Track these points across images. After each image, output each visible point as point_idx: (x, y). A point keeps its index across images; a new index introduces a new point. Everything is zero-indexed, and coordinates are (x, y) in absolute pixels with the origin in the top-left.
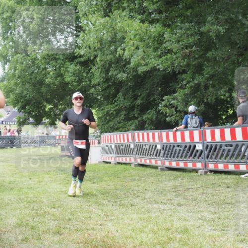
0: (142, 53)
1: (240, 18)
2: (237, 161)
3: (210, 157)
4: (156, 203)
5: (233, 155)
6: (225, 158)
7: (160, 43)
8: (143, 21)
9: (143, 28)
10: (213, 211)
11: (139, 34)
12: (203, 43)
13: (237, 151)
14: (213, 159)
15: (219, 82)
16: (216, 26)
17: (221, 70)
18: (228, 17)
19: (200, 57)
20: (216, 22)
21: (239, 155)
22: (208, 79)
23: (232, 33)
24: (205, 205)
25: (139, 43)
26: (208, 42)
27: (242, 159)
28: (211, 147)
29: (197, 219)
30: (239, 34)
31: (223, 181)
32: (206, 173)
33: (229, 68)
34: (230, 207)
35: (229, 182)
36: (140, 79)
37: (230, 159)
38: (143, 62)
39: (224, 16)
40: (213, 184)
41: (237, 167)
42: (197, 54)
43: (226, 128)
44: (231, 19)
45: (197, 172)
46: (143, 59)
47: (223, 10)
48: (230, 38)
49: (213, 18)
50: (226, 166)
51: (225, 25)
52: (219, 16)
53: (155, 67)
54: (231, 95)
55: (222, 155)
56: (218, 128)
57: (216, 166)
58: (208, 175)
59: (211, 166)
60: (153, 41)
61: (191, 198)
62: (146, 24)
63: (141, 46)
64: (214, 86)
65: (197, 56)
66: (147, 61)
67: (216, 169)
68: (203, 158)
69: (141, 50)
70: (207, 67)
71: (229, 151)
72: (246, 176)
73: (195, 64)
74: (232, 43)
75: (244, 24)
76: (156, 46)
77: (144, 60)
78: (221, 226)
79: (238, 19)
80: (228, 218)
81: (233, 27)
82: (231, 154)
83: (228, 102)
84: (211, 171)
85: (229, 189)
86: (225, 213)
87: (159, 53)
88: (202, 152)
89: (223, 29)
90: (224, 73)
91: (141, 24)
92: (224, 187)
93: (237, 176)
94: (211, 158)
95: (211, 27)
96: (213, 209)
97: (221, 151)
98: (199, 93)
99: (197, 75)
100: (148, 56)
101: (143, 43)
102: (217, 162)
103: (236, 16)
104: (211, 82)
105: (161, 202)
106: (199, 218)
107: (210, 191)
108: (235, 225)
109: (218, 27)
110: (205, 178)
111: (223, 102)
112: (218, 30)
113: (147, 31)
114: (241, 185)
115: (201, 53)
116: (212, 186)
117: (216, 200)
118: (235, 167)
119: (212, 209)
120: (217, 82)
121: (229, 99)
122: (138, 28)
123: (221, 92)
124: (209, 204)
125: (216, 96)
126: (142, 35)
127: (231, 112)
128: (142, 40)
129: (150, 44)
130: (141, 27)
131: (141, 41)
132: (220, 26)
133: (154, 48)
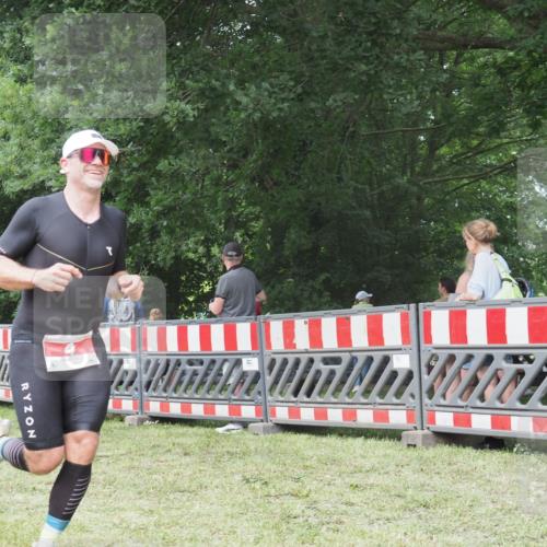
0: (15, 148)
1: (232, 87)
2: (209, 397)
3: (152, 386)
4: (20, 492)
5: (202, 383)
6: (185, 391)
7: (57, 131)
8: (21, 80)
9: (21, 92)
10: (146, 508)
11: (13, 107)
12: (149, 137)
13: (212, 374)
14: (160, 392)
15: (182, 224)
16: (178, 102)
17: (188, 196)
18: (205, 84)
19: (143, 166)
20: (181, 92)
21: (215, 383)
22: (159, 215)
23: (213, 120)
24: (131, 494)
25: (10, 127)
26: (161, 135)
27: (220, 392)
28: (157, 365)
29: (110, 525)
30: (228, 122)
31: (177, 441)
32: (141, 421)
33: (205, 193)
34: (185, 499)
35: (189, 443)
36: (9, 206)
37: (196, 391)
38: (17, 170)
39: (197, 81)
40: (154, 446)
41: (209, 409)
42: (136, 160)
43: (190, 323)
44: (213, 89)
45: (122, 420)
46: (18, 162)
47: (195, 69)
48: (207, 131)
49: (173, 84)
50: (185, 408)
51: (198, 102)
52: (187, 82)
53: (43, 182)
54: (209, 251)
55: (180, 382)
56: (174, 324)
57: (164, 406)
58: (147, 427)
59: (155, 407)
60: (42, 125)
61: (101, 478)
62: (29, 86)
63: (15, 132)
64: (171, 231)
65: (135, 165)
66: (26, 167)
67: (165, 414)
68: (136, 389)
69: (14, 141)
70: (155, 189)
71: (195, 373)
72: (228, 430)
73: (131, 182)
74: (213, 141)
75: (238, 103)
76: (48, 136)
77: (20, 165)
78: (160, 541)
79: (226, 91)
80: (177, 524)
81: (215, 107)
82: (198, 379)
83: (202, 267)
84: (153, 418)
85: (188, 459)
86: (174, 513)
87: (54, 152)
88: (135, 374)
89: (193, 110)
90: (194, 204)
91: (18, 85)
92: (177, 453)
93: (208, 430)
94: (154, 390)
95: (169, 105)
96: (148, 502)
97: (178, 373)
98: (138, 245)
99: (135, 205)
100: (30, 158)
101: (19, 126)
102: (166, 397)
103: (223, 85)
104: (165, 224)
105: (34, 489)
106: (115, 524)
107: (146, 462)
108: (191, 540)
109: (183, 105)
110: (138, 432)
111: (190, 265)
112: (183, 112)
113: (30, 99)
114: (213, 450)
115: (145, 159)
116: (150, 452)
117: (156, 483)
118: (206, 411)
119: (145, 503)
120: (178, 224)
121: (204, 261)
122: (10, 92)
123: (187, 245)
124: (140, 493)
125: (176, 251)
126: (18, 110)
127: (207, 289)
128: (16, 119)
129: (36, 130)
130: (17, 91)
131: (16, 122)
132: (187, 103)
133: (43, 142)
